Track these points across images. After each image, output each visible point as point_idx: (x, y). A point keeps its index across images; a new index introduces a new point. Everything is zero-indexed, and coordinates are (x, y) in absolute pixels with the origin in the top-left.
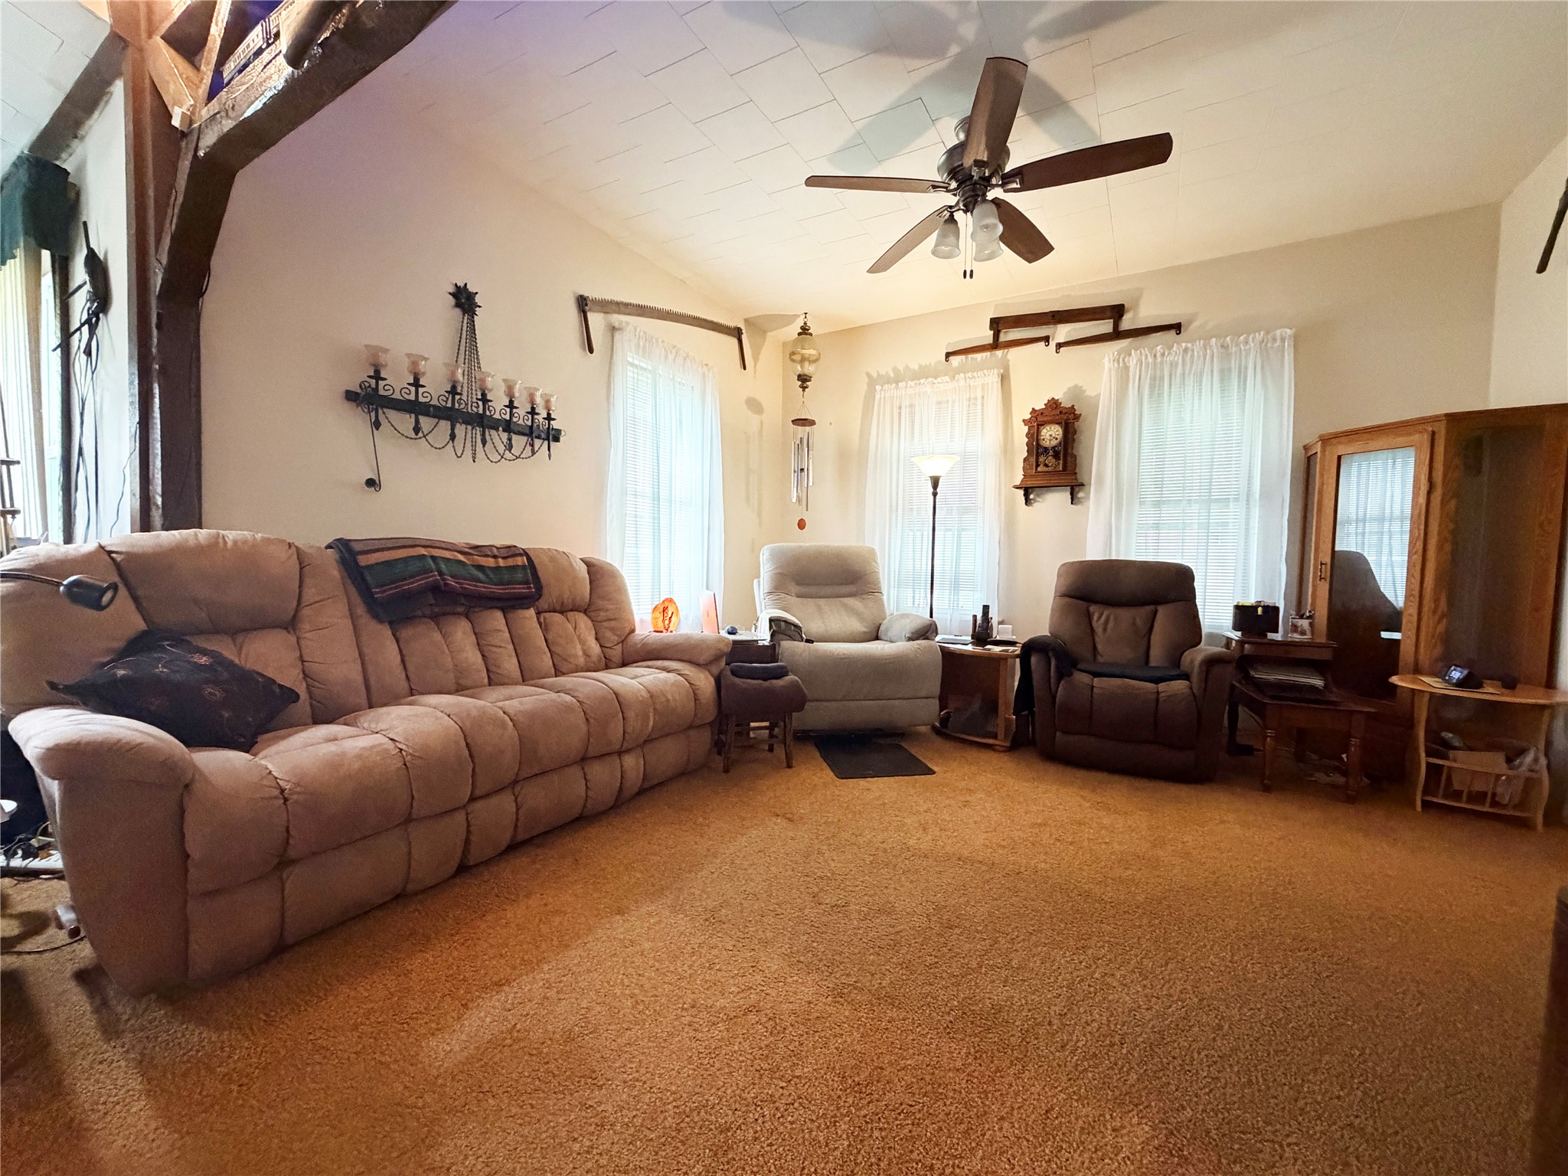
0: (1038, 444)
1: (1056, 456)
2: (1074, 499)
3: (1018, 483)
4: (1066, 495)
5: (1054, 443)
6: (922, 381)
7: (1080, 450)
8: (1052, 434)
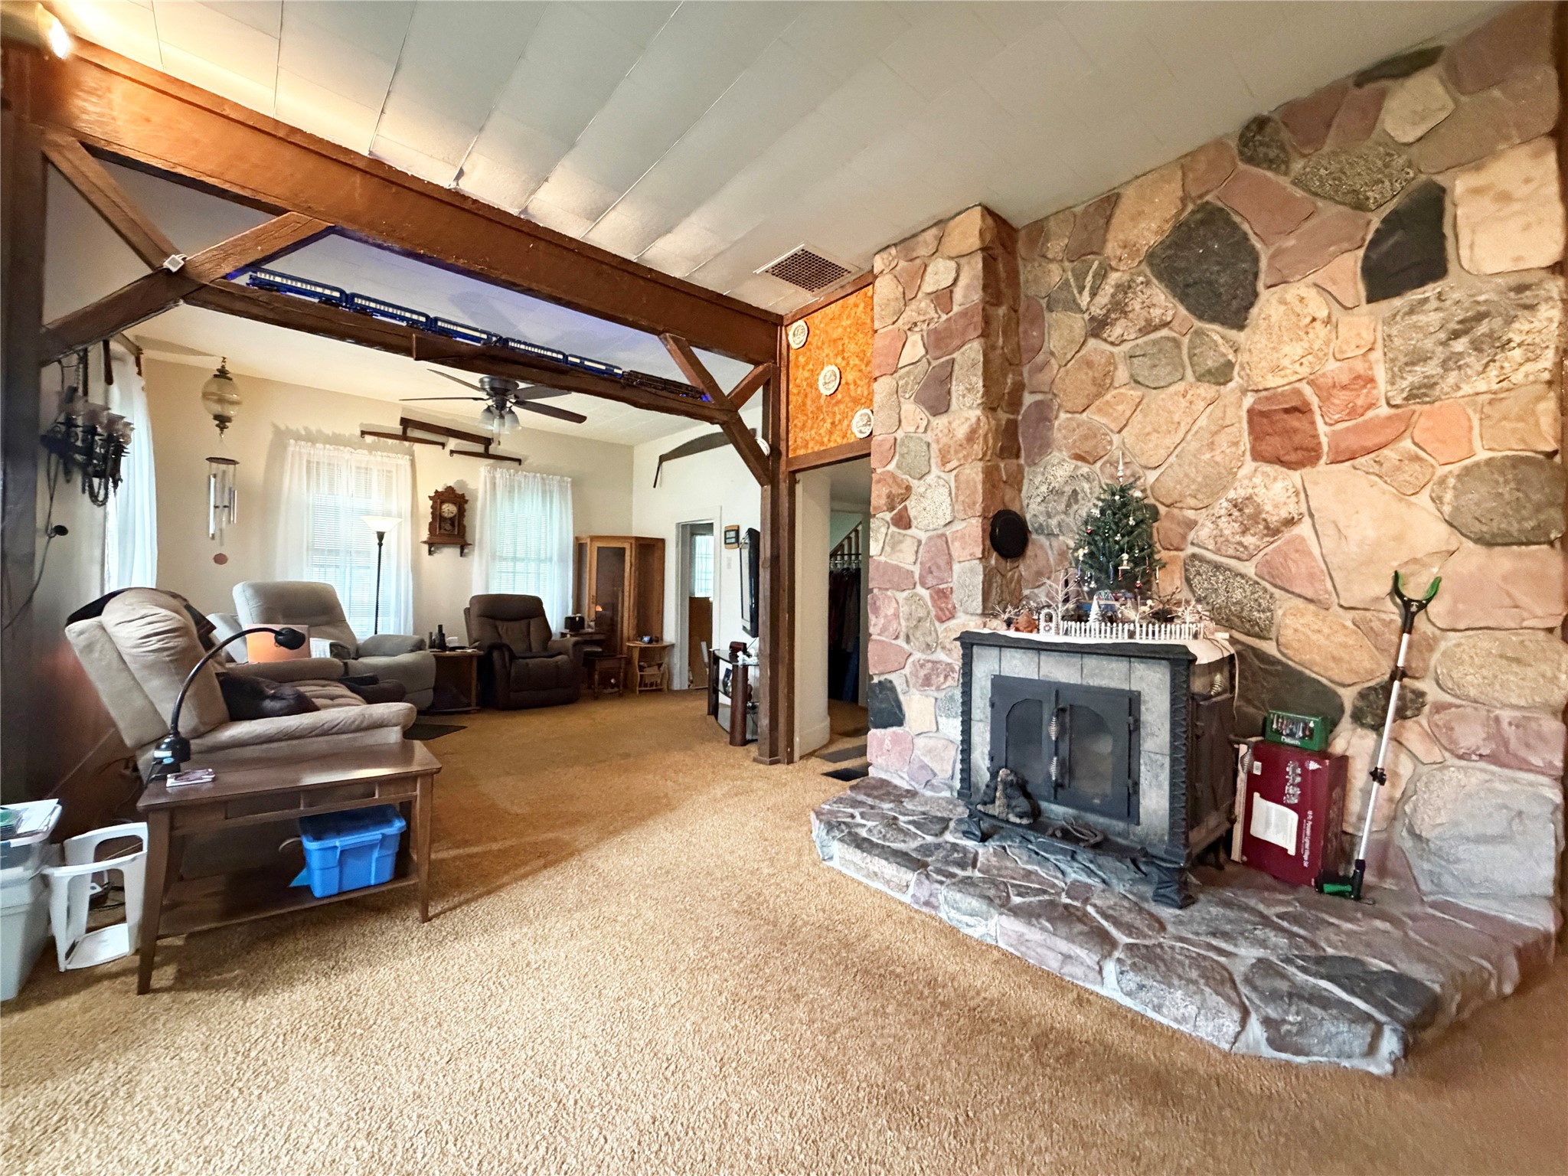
0: (440, 515)
1: (452, 523)
2: (462, 554)
3: (425, 539)
4: (458, 551)
5: (451, 515)
7: (466, 522)
8: (449, 509)
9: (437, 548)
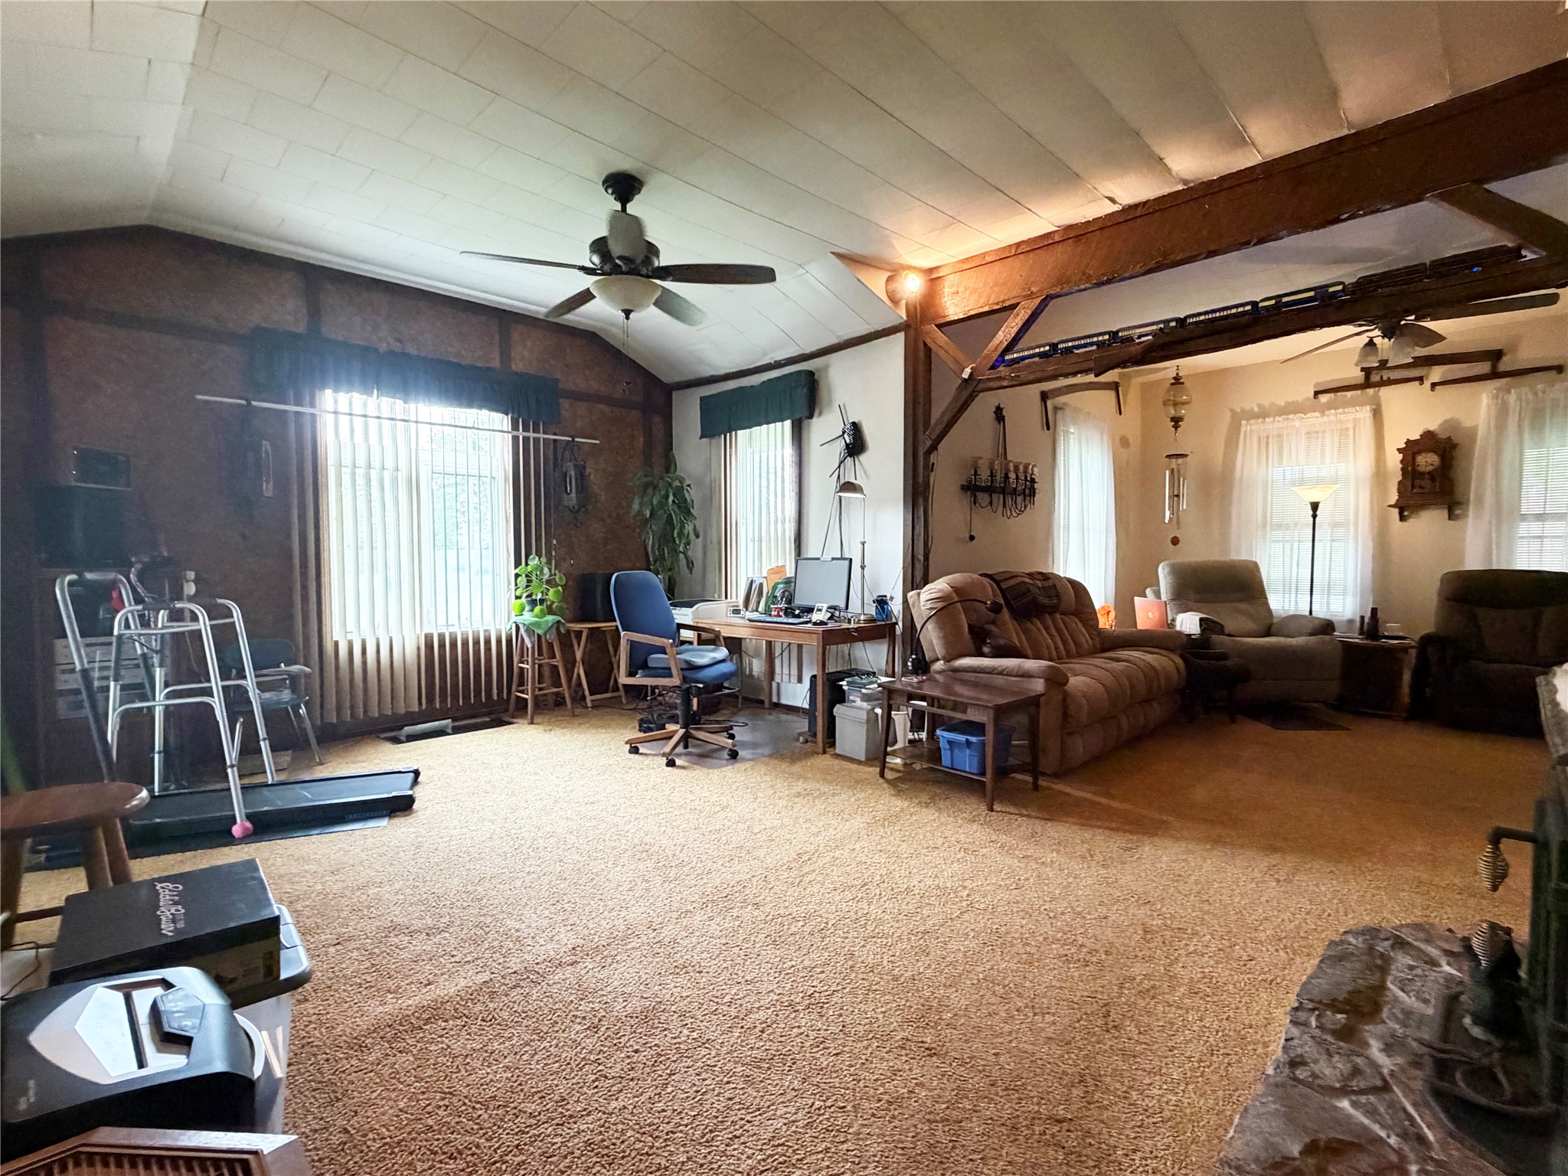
0: (1414, 470)
1: (1433, 478)
2: (1451, 516)
3: (1393, 503)
4: (1446, 513)
5: (1430, 468)
6: (1291, 416)
7: (1458, 474)
8: (1428, 461)
9: (1412, 513)
